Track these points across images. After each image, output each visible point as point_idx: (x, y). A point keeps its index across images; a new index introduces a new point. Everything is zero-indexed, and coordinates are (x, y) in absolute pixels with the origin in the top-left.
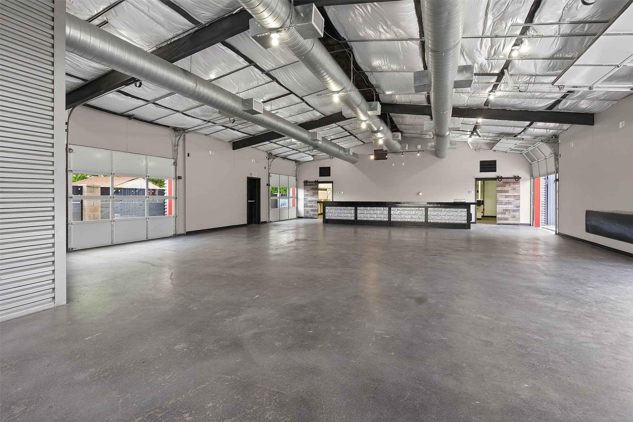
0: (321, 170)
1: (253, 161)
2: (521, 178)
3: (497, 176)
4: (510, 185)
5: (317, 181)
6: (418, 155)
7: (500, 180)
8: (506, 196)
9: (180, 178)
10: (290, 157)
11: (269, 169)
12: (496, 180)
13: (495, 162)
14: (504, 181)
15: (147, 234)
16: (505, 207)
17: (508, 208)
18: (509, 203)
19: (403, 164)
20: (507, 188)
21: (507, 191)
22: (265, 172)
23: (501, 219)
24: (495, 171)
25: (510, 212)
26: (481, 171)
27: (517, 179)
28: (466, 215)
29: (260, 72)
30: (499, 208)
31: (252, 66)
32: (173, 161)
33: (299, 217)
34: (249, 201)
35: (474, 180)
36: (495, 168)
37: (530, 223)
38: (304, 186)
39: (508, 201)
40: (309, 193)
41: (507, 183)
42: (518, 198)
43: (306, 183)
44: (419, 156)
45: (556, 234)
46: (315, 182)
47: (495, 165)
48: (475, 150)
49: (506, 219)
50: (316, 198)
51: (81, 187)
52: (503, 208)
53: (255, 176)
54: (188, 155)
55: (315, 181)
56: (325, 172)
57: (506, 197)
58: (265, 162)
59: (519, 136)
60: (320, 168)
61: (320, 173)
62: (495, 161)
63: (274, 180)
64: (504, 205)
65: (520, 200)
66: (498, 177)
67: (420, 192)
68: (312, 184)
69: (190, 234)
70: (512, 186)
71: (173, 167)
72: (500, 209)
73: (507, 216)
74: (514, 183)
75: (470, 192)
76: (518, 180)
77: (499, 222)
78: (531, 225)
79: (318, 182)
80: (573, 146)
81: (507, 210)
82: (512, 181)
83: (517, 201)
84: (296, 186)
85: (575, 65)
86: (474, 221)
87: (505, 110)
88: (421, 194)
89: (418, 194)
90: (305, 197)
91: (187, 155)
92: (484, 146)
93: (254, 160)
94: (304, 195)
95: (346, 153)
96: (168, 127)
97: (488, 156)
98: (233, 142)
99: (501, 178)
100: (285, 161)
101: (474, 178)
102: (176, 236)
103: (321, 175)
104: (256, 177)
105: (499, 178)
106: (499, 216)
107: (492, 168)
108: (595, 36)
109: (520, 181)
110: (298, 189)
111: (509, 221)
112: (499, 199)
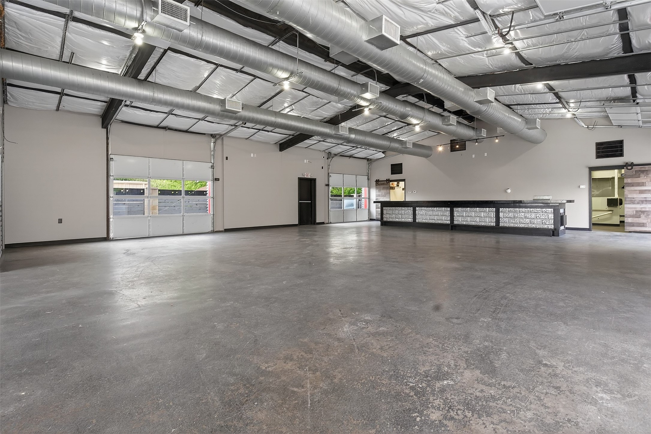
0: (392, 167)
1: (305, 162)
3: (624, 163)
4: (648, 175)
5: (389, 179)
6: (497, 141)
7: (630, 168)
8: (639, 190)
9: (217, 180)
10: (356, 155)
11: (329, 169)
12: (624, 169)
14: (637, 169)
15: (183, 229)
16: (639, 207)
17: (645, 208)
18: (646, 201)
19: (486, 154)
20: (642, 179)
21: (643, 184)
22: (324, 172)
23: (632, 225)
24: (621, 155)
26: (598, 157)
28: (553, 218)
29: (234, 72)
30: (629, 208)
31: (219, 67)
32: (210, 164)
33: (371, 220)
34: (300, 202)
35: (587, 170)
36: (622, 150)
38: (376, 185)
39: (645, 198)
40: (380, 193)
41: (643, 172)
43: (378, 182)
44: (497, 143)
47: (622, 147)
48: (588, 127)
49: (643, 225)
50: (388, 198)
51: (143, 190)
52: (635, 208)
53: (309, 175)
54: (227, 158)
55: (387, 179)
56: (397, 169)
57: (641, 192)
58: (323, 162)
60: (392, 165)
61: (392, 171)
62: (621, 142)
63: (335, 180)
64: (637, 204)
66: (627, 163)
67: (508, 189)
68: (384, 183)
69: (227, 231)
71: (211, 170)
72: (631, 210)
73: (642, 220)
77: (628, 228)
79: (389, 181)
81: (643, 212)
82: (650, 169)
84: (368, 186)
86: (588, 228)
87: (559, 65)
88: (509, 191)
89: (506, 191)
90: (378, 197)
91: (225, 158)
92: (601, 122)
93: (307, 161)
94: (376, 195)
95: (404, 146)
96: (205, 134)
97: (610, 135)
98: (280, 144)
99: (632, 165)
100: (351, 159)
101: (587, 167)
102: (213, 232)
103: (393, 173)
104: (310, 177)
105: (629, 165)
106: (628, 220)
107: (617, 151)
110: (371, 189)
111: (647, 228)
112: (629, 195)
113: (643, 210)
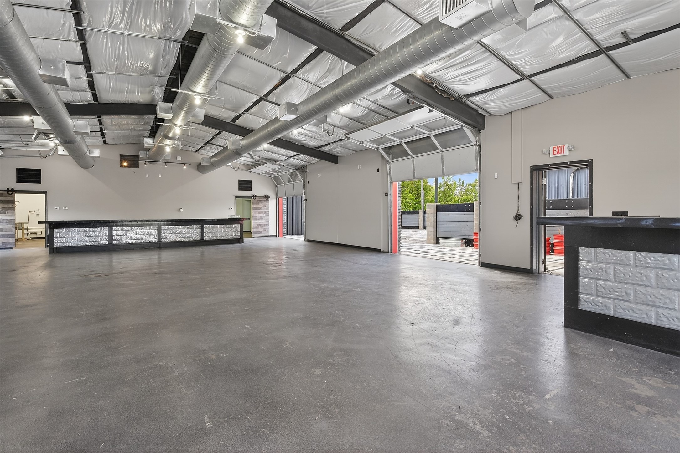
0: (19, 172)
2: (269, 197)
3: (252, 194)
4: (262, 203)
5: (13, 189)
6: (185, 167)
7: (255, 198)
12: (252, 198)
13: (250, 182)
14: (258, 199)
16: (258, 222)
18: (261, 218)
20: (260, 205)
21: (260, 208)
23: (256, 233)
24: (250, 190)
25: (262, 227)
26: (239, 189)
27: (267, 197)
28: (240, 231)
30: (254, 222)
36: (251, 187)
37: (276, 235)
39: (261, 216)
41: (260, 201)
42: (267, 214)
45: (305, 241)
46: (8, 190)
47: (251, 184)
48: (235, 169)
49: (260, 232)
50: (12, 216)
57: (260, 213)
59: (278, 163)
60: (17, 169)
61: (18, 177)
64: (258, 220)
65: (269, 215)
67: (181, 209)
70: (264, 203)
72: (255, 224)
73: (259, 230)
74: (265, 201)
75: (231, 208)
76: (268, 199)
77: (254, 235)
78: (277, 236)
79: (13, 192)
80: (320, 176)
81: (260, 225)
82: (264, 199)
83: (267, 217)
85: (368, 129)
88: (182, 210)
89: (179, 210)
92: (241, 167)
97: (246, 176)
99: (256, 196)
101: (234, 196)
103: (21, 180)
105: (254, 197)
106: (254, 230)
107: (248, 187)
108: (388, 118)
109: (269, 200)
111: (262, 234)
112: (254, 215)
113: (260, 223)
